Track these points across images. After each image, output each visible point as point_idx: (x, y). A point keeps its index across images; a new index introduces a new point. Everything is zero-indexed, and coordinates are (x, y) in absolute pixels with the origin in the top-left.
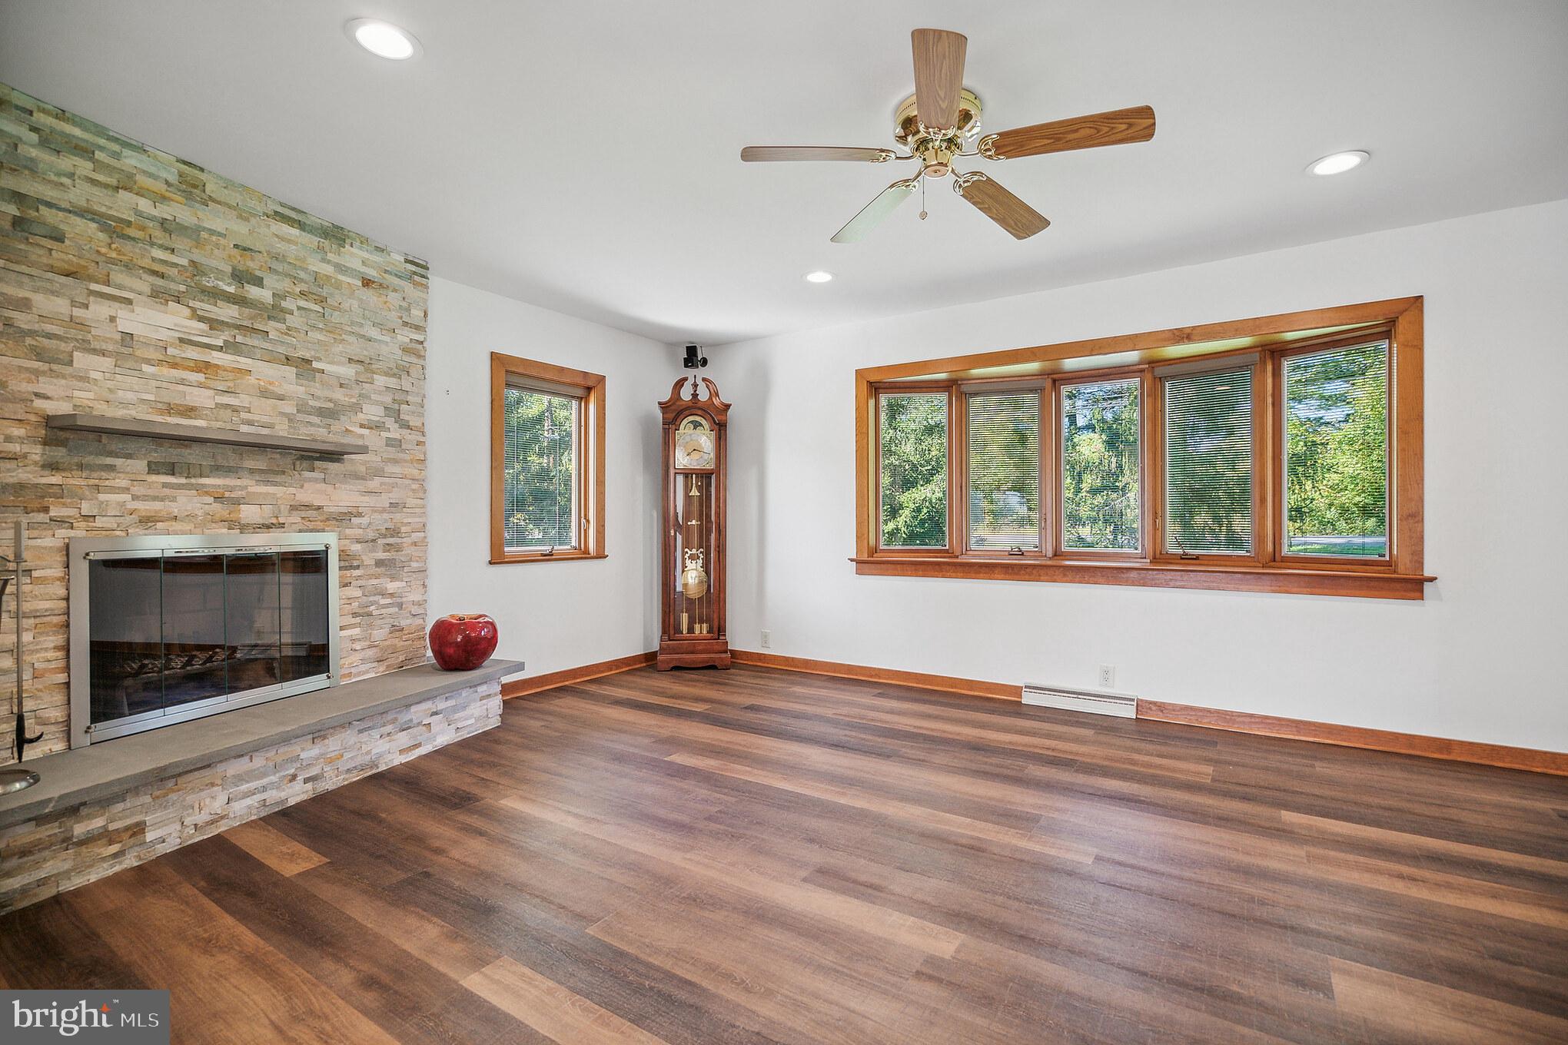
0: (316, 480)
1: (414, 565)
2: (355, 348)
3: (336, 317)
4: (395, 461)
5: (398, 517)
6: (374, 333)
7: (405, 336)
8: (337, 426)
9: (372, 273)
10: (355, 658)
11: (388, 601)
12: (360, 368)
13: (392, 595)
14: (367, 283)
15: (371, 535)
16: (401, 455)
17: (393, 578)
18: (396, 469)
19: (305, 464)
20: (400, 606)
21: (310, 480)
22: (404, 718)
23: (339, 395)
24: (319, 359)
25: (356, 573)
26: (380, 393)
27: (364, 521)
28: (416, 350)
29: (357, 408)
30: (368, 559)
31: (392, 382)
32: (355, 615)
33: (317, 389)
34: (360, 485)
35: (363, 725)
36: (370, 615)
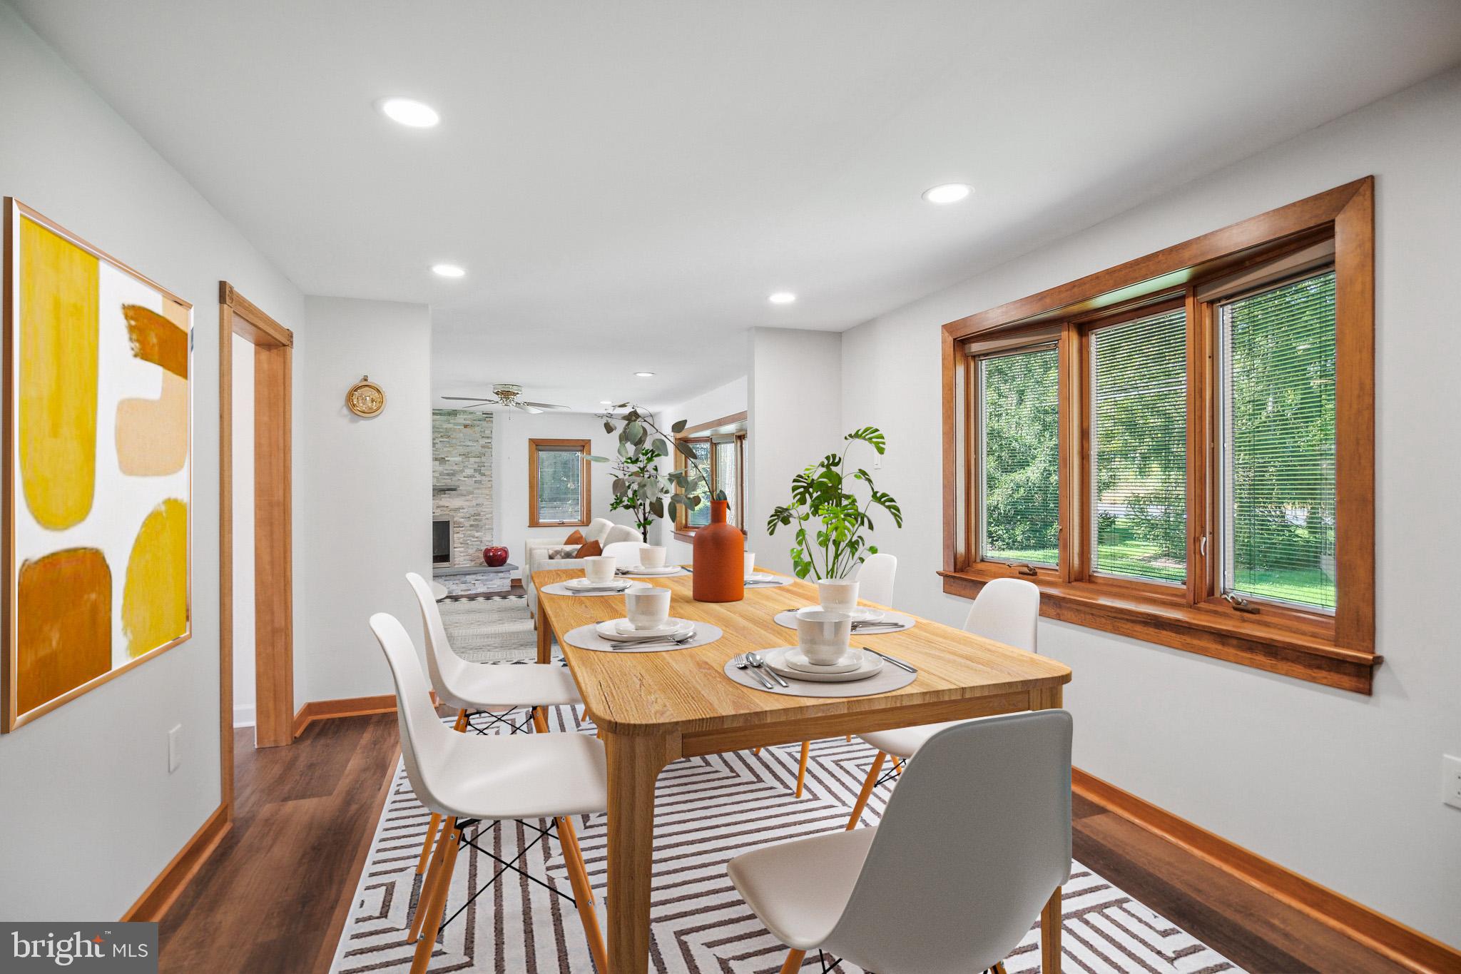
0: (446, 497)
1: (487, 527)
2: (461, 450)
3: (454, 441)
4: (478, 488)
5: (479, 509)
6: (470, 444)
7: (483, 442)
8: (454, 478)
9: (468, 422)
10: (462, 559)
11: (476, 539)
12: (464, 457)
13: (477, 537)
14: (466, 426)
15: (468, 516)
16: (482, 486)
17: (477, 531)
18: (480, 491)
19: (442, 492)
20: (481, 542)
21: (443, 497)
22: (463, 579)
23: (455, 468)
24: (447, 457)
25: (461, 529)
26: (472, 465)
27: (465, 510)
28: (488, 446)
29: (462, 471)
30: (467, 524)
31: (477, 460)
32: (461, 544)
33: (447, 467)
34: (464, 498)
35: (447, 578)
36: (468, 544)
